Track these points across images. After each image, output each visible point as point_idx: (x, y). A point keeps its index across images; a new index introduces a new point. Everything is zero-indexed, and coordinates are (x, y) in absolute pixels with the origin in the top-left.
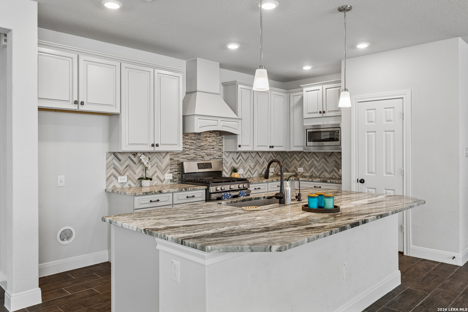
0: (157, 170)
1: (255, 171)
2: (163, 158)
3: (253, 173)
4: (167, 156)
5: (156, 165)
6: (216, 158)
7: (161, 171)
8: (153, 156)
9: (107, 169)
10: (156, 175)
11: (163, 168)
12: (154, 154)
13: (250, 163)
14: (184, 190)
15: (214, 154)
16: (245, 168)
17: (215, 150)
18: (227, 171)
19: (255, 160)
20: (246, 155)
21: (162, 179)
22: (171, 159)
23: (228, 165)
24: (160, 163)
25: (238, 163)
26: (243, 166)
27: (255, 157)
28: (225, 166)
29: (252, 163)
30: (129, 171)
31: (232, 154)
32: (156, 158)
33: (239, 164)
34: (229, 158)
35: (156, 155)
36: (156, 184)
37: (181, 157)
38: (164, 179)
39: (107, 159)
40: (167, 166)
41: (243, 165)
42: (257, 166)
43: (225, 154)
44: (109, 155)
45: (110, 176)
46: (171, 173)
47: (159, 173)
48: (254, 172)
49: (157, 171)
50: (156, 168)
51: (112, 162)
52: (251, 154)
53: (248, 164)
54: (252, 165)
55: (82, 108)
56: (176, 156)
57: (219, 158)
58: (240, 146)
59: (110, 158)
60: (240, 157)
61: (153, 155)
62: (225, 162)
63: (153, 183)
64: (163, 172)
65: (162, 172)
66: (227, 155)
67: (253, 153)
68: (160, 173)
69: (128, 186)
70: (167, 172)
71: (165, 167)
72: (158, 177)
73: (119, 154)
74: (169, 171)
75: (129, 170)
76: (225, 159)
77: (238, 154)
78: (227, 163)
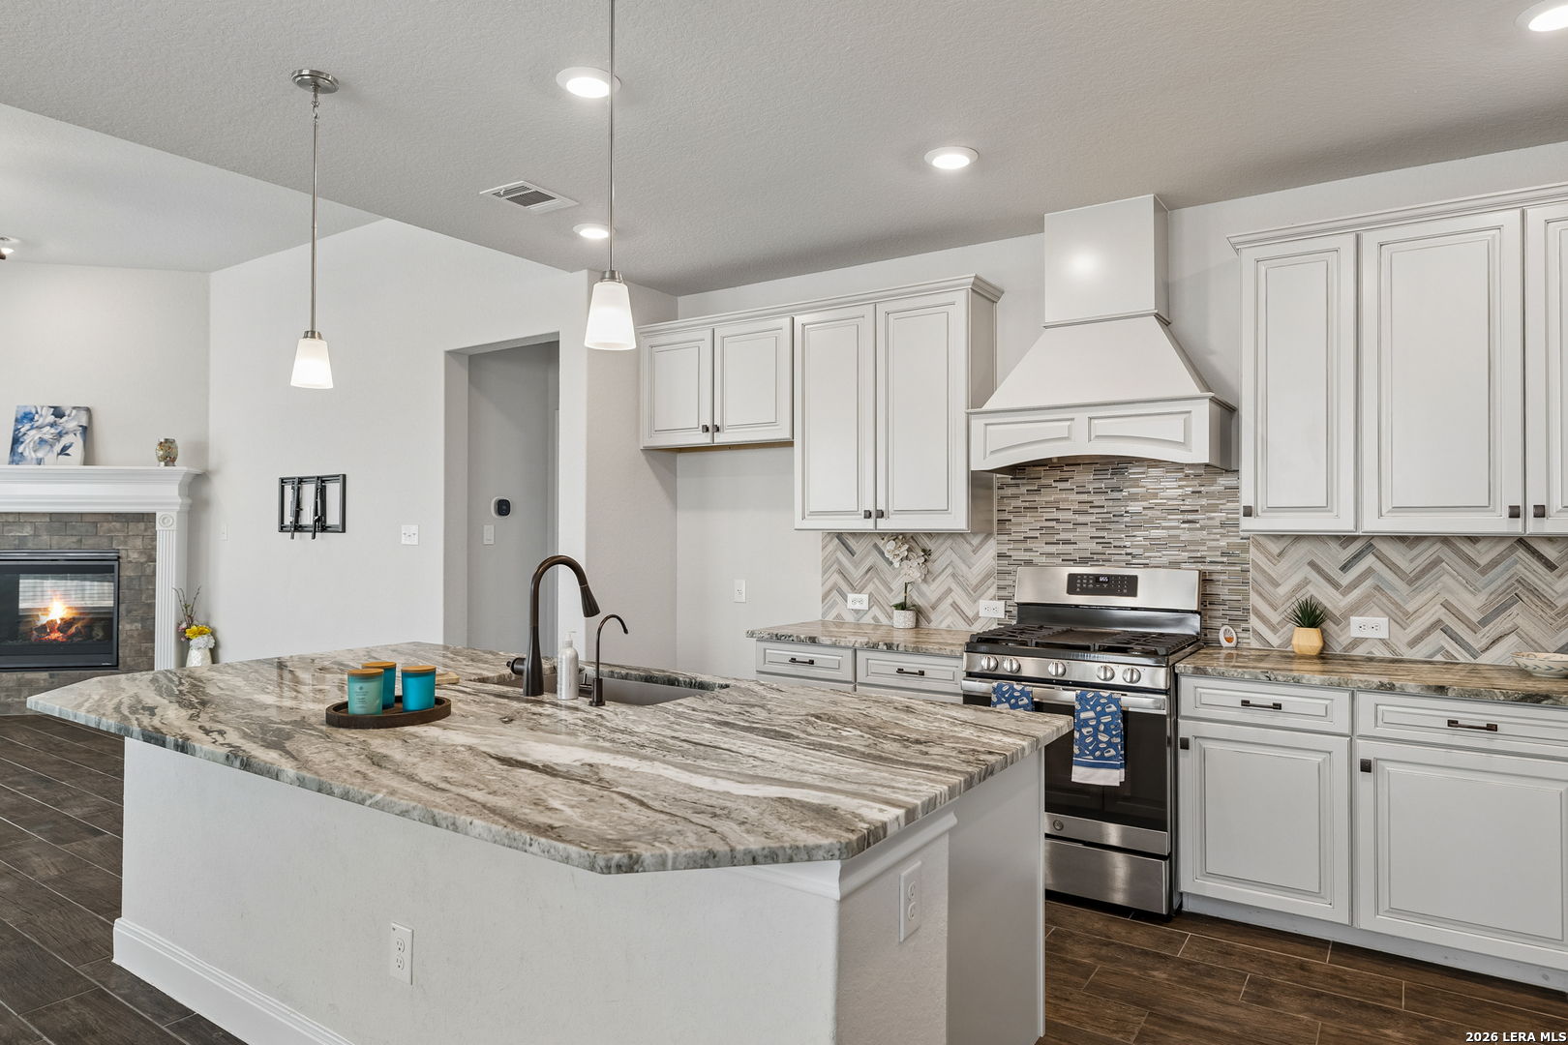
0: (954, 586)
1: (1494, 635)
2: (975, 552)
3: (1477, 641)
4: (986, 547)
5: (949, 570)
6: (1208, 559)
7: (965, 590)
8: (942, 543)
9: (824, 572)
10: (949, 600)
11: (974, 582)
12: (945, 540)
13: (1451, 592)
15: (1191, 543)
16: (1406, 613)
17: (1202, 528)
18: (1275, 617)
19: (1499, 578)
20: (1415, 552)
21: (970, 614)
22: (1000, 556)
23: (1282, 590)
24: (964, 568)
25: (1354, 585)
26: (1395, 603)
27: (1494, 563)
28: (1261, 595)
29: (1468, 597)
30: (874, 583)
31: (1302, 550)
32: (949, 552)
33: (1355, 595)
34: (1284, 565)
35: (949, 542)
36: (949, 626)
37: (1041, 550)
38: (977, 617)
39: (824, 548)
40: (988, 576)
41: (1389, 598)
42: (1514, 609)
43: (1258, 545)
44: (828, 539)
45: (830, 591)
46: (1000, 599)
47: (959, 596)
48: (1485, 642)
49: (953, 588)
50: (951, 579)
51: (834, 557)
52: (1467, 548)
53: (1429, 595)
54: (1472, 604)
56: (1022, 546)
57: (1225, 559)
58: (1248, 512)
59: (831, 547)
60: (1369, 561)
61: (940, 541)
62: (1260, 578)
63: (941, 622)
64: (975, 592)
65: (969, 594)
66: (1274, 548)
67: (1480, 546)
68: (964, 595)
69: (873, 622)
70: (986, 595)
71: (979, 578)
72: (955, 605)
73: (849, 537)
74: (993, 591)
75: (875, 580)
76: (1257, 566)
77: (1354, 548)
78: (1276, 584)
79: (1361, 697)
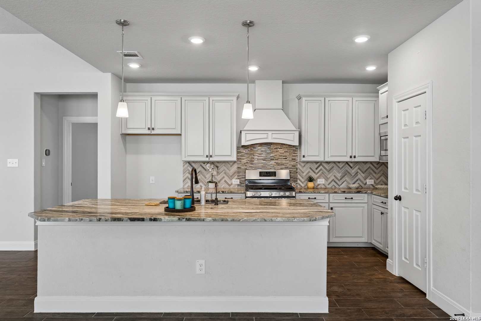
0: (225, 176)
1: (342, 182)
2: (231, 166)
3: (339, 183)
4: (234, 165)
5: (224, 172)
6: (289, 167)
7: (228, 177)
8: (222, 164)
9: (184, 173)
10: (224, 180)
11: (231, 175)
13: (335, 173)
14: (222, 192)
15: (285, 164)
16: (328, 178)
17: (288, 160)
18: (303, 180)
19: (343, 170)
20: (329, 165)
21: (230, 183)
22: (238, 167)
23: (304, 174)
24: (228, 171)
25: (318, 172)
26: (326, 176)
27: (342, 167)
28: (300, 175)
29: (338, 174)
30: (200, 176)
31: (309, 165)
32: (224, 167)
33: (319, 174)
34: (305, 168)
35: (224, 164)
36: (224, 187)
37: (249, 166)
38: (232, 184)
39: (183, 166)
40: (235, 173)
41: (324, 175)
42: (346, 176)
43: (300, 164)
44: (185, 163)
45: (186, 179)
46: (238, 179)
47: (226, 179)
48: (341, 183)
50: (224, 174)
51: (187, 169)
52: (338, 164)
53: (332, 174)
54: (339, 175)
55: (153, 132)
56: (244, 165)
57: (293, 167)
58: (304, 156)
59: (186, 166)
60: (321, 167)
61: (221, 164)
62: (300, 171)
63: (221, 186)
64: (231, 177)
65: (229, 178)
66: (303, 165)
67: (340, 164)
68: (228, 178)
69: (200, 187)
70: (234, 178)
71: (232, 174)
72: (225, 181)
73: (192, 163)
74: (236, 177)
75: (201, 175)
76: (299, 169)
77: (318, 164)
78: (303, 173)
79: (331, 195)
